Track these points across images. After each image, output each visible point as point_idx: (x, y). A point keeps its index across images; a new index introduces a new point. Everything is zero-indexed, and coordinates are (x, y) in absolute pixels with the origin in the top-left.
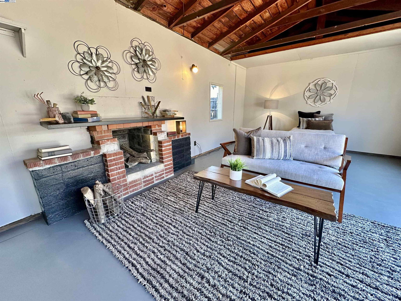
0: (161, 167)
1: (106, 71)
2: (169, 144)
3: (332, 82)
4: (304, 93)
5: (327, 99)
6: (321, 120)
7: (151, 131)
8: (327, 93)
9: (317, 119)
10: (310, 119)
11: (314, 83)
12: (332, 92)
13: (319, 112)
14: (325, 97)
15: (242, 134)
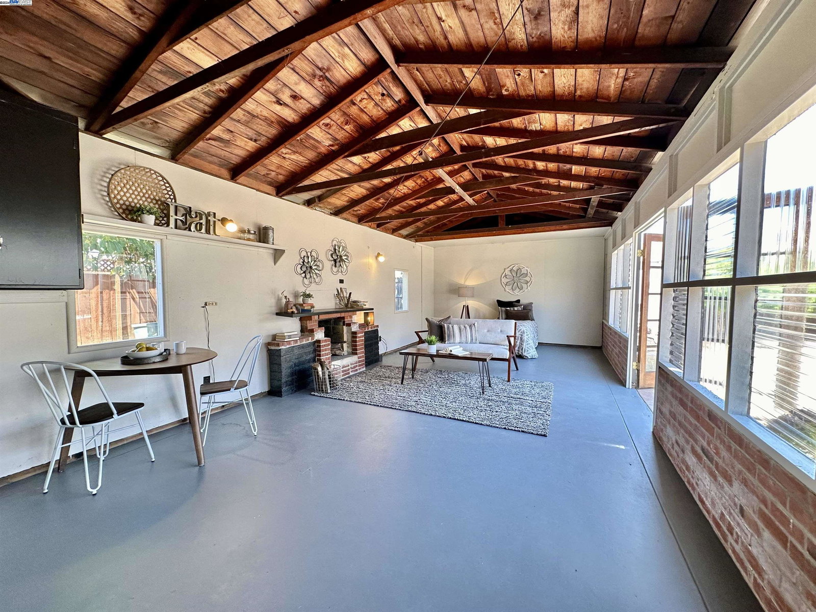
0: (354, 359)
1: (316, 269)
2: (362, 335)
3: (526, 268)
4: (501, 280)
5: (525, 286)
6: (520, 309)
7: (344, 322)
8: (523, 279)
9: (516, 309)
10: (508, 308)
11: (509, 269)
12: (528, 279)
13: (518, 301)
14: (522, 284)
15: (434, 322)
